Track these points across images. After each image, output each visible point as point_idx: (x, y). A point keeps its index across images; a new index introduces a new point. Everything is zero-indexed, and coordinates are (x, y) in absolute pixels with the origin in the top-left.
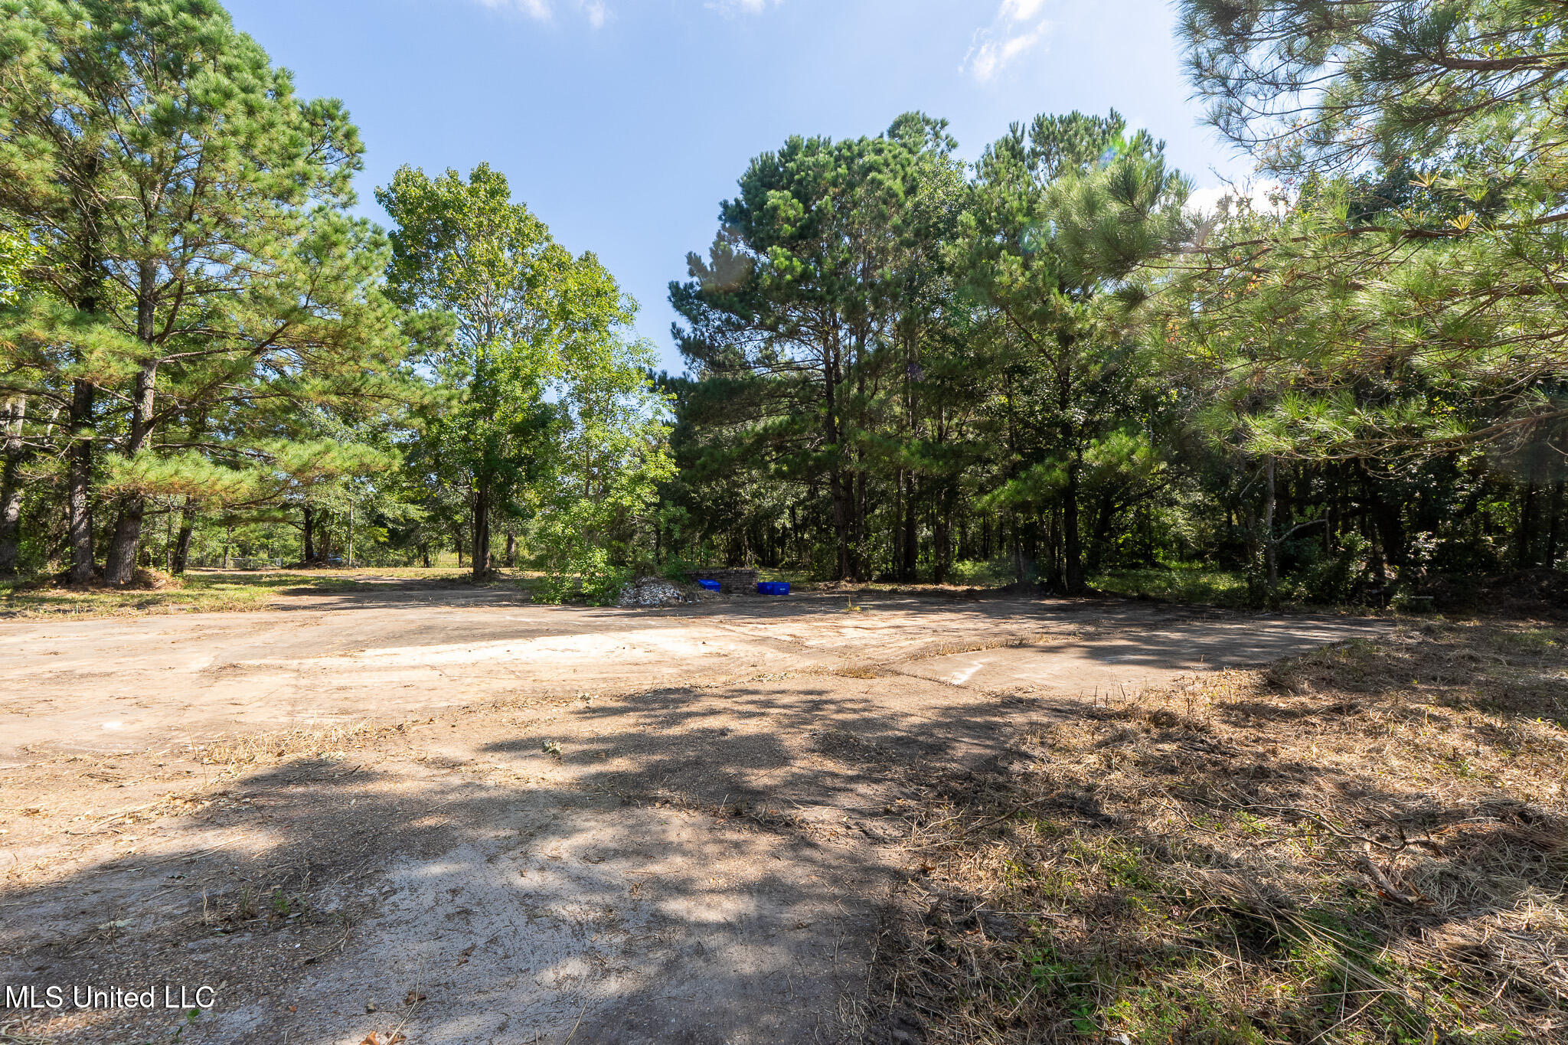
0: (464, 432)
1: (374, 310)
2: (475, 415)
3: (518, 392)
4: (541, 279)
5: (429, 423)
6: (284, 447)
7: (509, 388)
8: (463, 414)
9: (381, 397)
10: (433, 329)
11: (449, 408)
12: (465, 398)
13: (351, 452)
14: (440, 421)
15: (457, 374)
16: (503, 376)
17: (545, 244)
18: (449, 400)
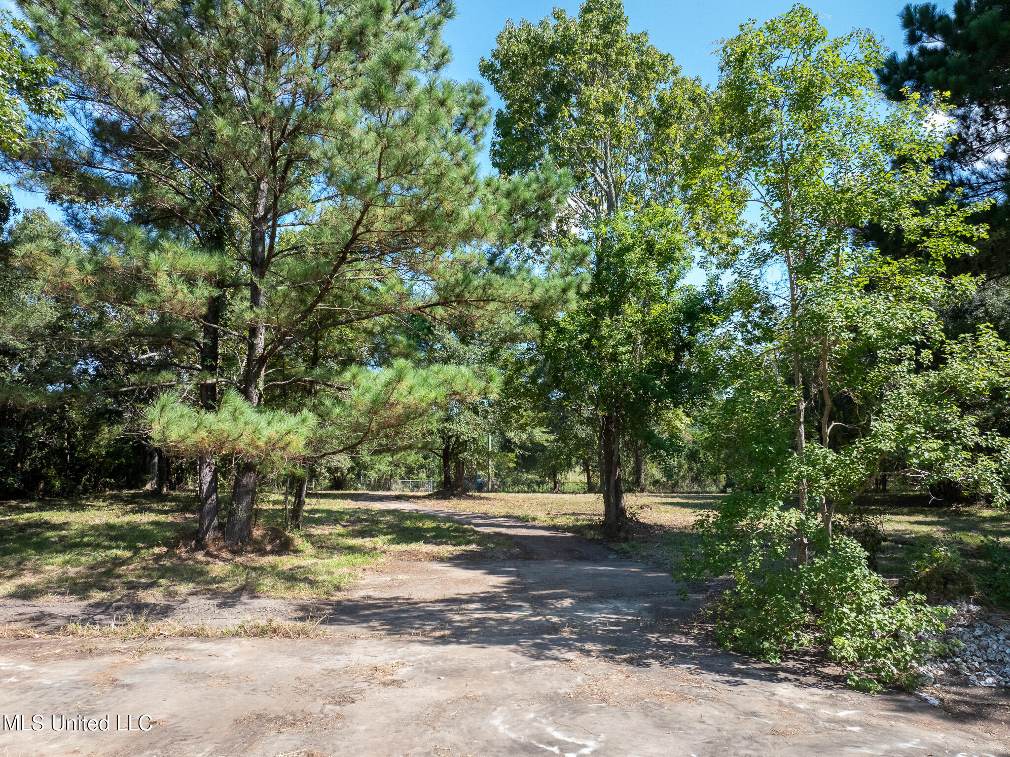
0: (586, 336)
1: (458, 165)
2: (598, 311)
3: (653, 276)
4: (675, 112)
5: (544, 328)
6: (354, 377)
7: (642, 269)
8: (586, 312)
9: (487, 301)
10: (542, 198)
11: (565, 302)
12: (585, 288)
13: (441, 377)
14: (556, 324)
15: (573, 257)
16: (634, 256)
17: (672, 79)
18: (564, 291)
